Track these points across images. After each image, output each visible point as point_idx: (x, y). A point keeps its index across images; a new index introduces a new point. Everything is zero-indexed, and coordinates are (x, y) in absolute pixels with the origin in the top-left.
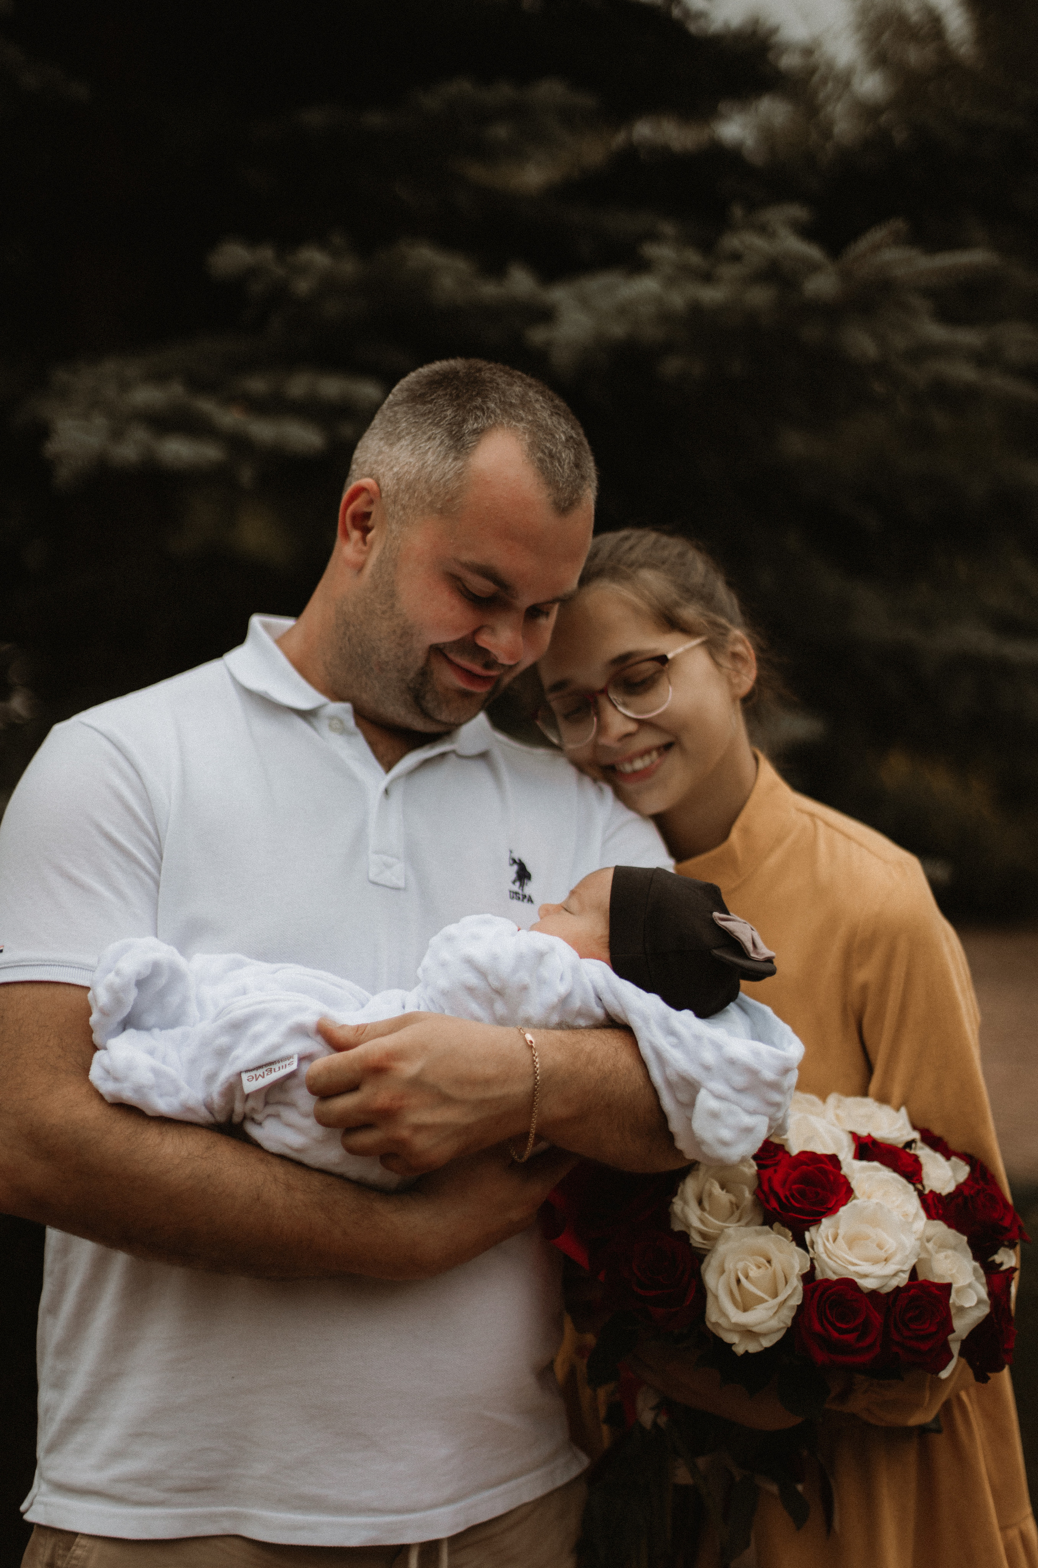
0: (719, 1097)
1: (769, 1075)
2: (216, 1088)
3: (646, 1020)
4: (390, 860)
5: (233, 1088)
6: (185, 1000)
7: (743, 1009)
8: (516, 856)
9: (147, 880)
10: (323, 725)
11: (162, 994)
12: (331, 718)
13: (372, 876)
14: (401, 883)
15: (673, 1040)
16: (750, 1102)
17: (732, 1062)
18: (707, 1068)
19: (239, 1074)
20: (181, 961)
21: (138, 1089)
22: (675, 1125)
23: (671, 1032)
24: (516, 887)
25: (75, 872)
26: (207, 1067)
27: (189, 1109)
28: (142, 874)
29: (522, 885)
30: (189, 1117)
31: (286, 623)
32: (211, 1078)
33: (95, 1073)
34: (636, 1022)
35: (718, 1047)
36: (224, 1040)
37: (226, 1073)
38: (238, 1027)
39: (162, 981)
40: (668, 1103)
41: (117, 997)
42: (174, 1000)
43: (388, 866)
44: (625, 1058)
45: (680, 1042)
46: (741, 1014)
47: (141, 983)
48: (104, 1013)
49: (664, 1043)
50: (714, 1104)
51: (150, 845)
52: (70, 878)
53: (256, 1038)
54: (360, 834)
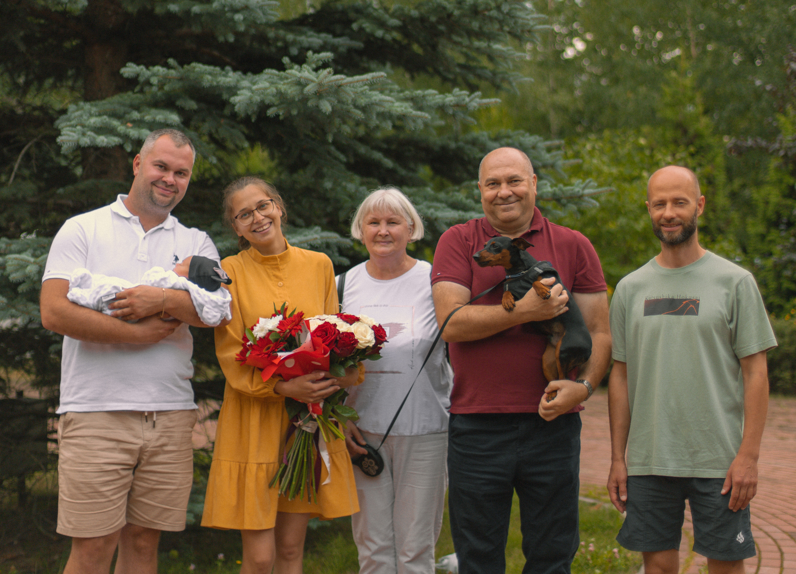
0: (208, 308)
1: (220, 304)
2: (96, 300)
3: (193, 291)
4: (144, 255)
5: (100, 301)
6: (91, 283)
7: (222, 291)
8: (175, 255)
9: (84, 257)
10: (131, 222)
11: (86, 281)
12: (133, 220)
13: (138, 258)
14: (146, 260)
15: (199, 295)
16: (216, 310)
17: (212, 301)
18: (206, 302)
19: (101, 297)
20: (91, 275)
21: (77, 298)
22: (199, 315)
23: (199, 294)
24: (174, 262)
25: (68, 254)
26: (94, 296)
27: (88, 304)
28: (83, 256)
29: (176, 261)
30: (89, 306)
31: (126, 196)
32: (95, 298)
33: (69, 295)
34: (191, 291)
35: (209, 297)
36: (98, 290)
37: (98, 297)
38: (101, 287)
39: (86, 278)
40: (198, 310)
41: (76, 280)
42: (89, 282)
43: (143, 256)
44: (187, 297)
45: (200, 296)
46: (222, 292)
47: (82, 278)
48: (73, 283)
49: (197, 296)
50: (207, 310)
51: (85, 248)
52: (66, 255)
53: (105, 289)
54: (137, 248)
